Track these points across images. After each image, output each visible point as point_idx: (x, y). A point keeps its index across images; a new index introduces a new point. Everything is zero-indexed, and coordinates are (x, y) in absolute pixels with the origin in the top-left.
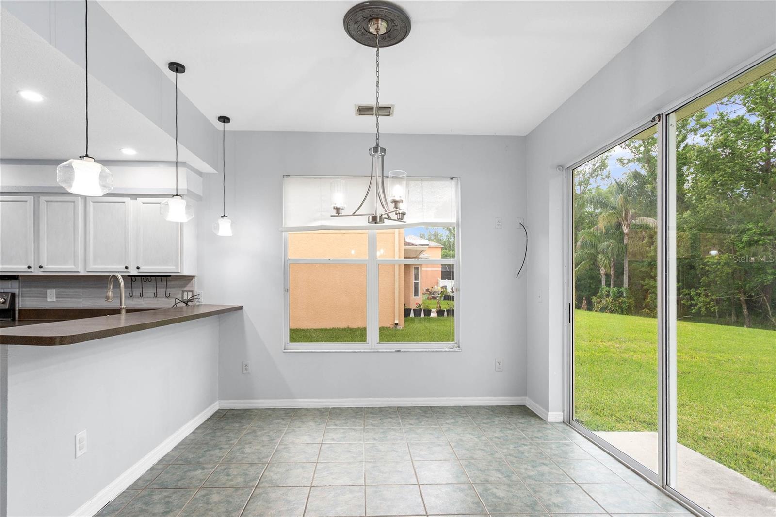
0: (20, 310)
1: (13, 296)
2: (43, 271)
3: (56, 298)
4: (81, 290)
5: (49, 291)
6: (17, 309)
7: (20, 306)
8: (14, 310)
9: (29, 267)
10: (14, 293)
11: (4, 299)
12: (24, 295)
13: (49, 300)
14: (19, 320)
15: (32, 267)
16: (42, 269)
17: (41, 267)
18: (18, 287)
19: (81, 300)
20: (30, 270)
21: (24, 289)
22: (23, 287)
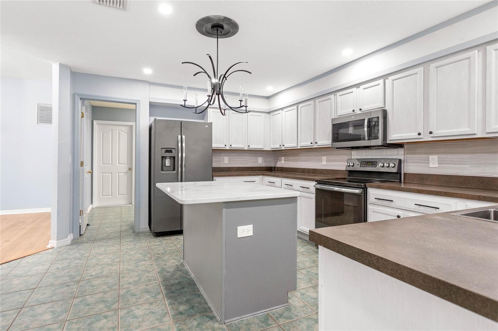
0: (405, 174)
1: (400, 161)
2: (433, 137)
3: (438, 164)
4: (467, 156)
5: (431, 157)
6: (403, 173)
7: (405, 171)
8: (401, 174)
9: (419, 134)
10: (401, 159)
11: (394, 164)
12: (408, 161)
13: (431, 165)
14: (404, 183)
15: (422, 134)
16: (432, 135)
17: (431, 133)
18: (403, 154)
19: (468, 166)
20: (420, 137)
21: (408, 156)
22: (407, 154)
